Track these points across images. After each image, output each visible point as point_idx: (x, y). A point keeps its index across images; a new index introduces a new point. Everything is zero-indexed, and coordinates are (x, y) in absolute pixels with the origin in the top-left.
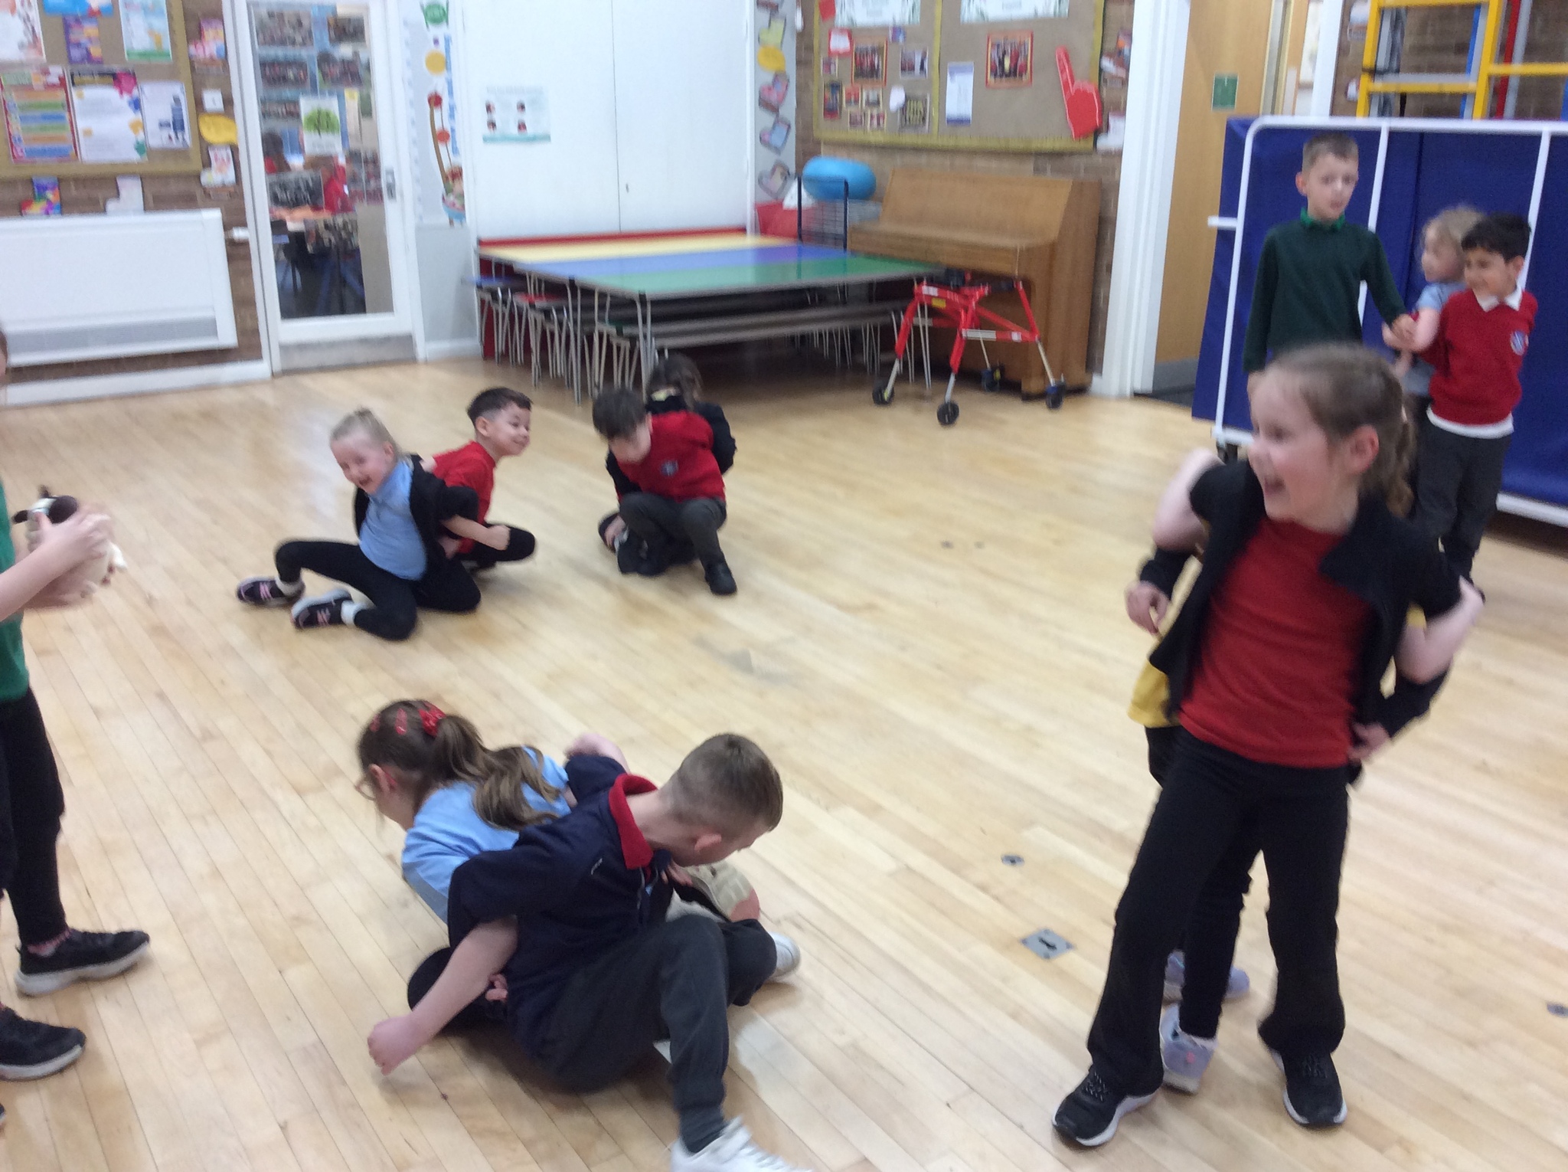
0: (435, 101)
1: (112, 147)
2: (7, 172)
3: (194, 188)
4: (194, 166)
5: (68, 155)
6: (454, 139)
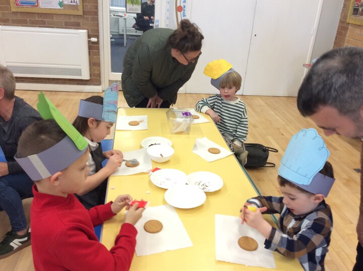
1: (51, 3)
2: (13, 10)
3: (81, 21)
4: (81, 13)
5: (35, 5)
6: (184, 10)
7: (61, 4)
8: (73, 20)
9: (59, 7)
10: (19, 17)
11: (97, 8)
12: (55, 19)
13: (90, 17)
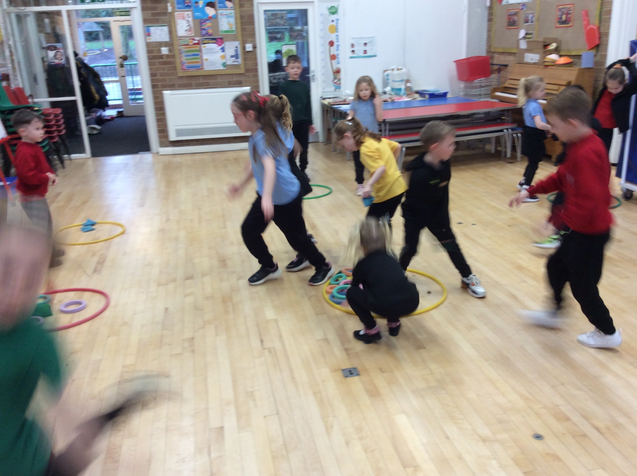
0: (331, 44)
1: (214, 65)
2: (180, 74)
3: (242, 79)
4: (242, 71)
5: (200, 68)
6: (338, 58)
7: (224, 65)
8: (236, 79)
9: (222, 68)
10: (185, 81)
11: (256, 64)
12: (219, 80)
13: (251, 74)
